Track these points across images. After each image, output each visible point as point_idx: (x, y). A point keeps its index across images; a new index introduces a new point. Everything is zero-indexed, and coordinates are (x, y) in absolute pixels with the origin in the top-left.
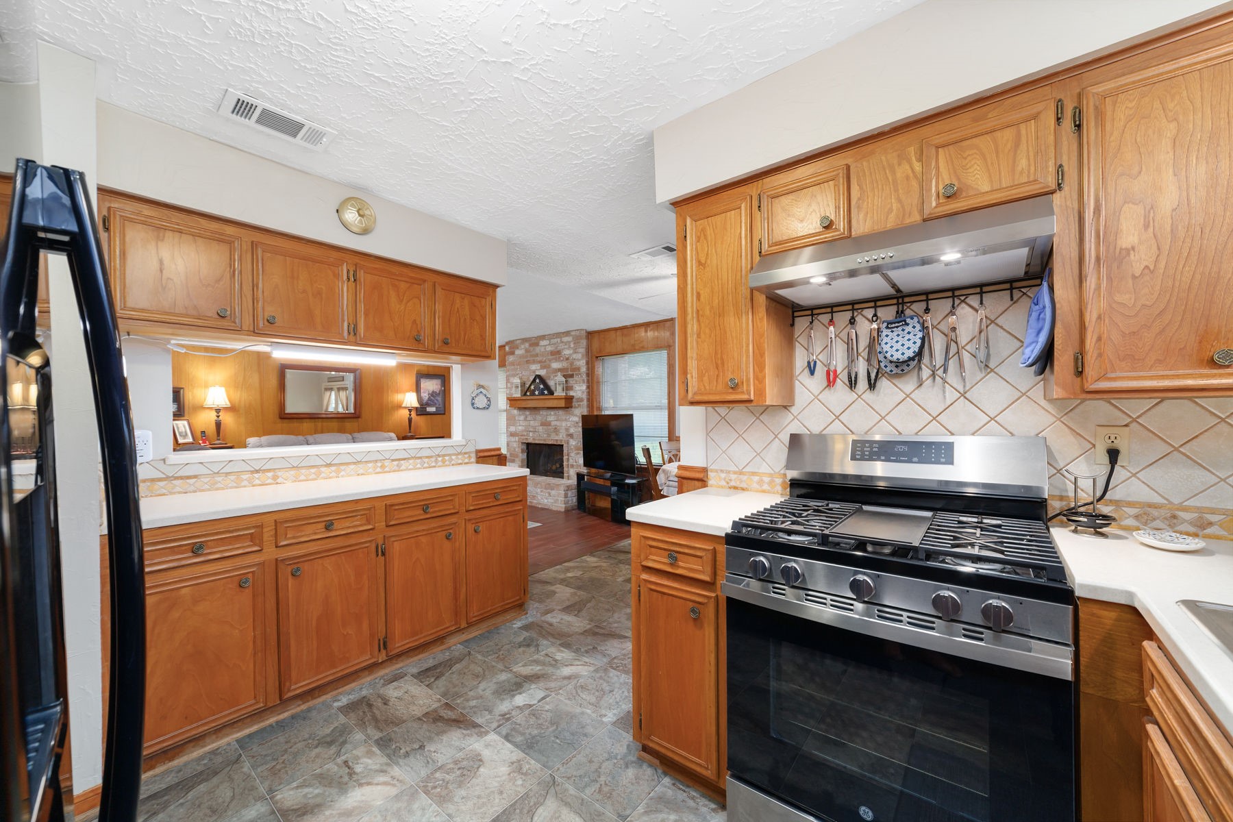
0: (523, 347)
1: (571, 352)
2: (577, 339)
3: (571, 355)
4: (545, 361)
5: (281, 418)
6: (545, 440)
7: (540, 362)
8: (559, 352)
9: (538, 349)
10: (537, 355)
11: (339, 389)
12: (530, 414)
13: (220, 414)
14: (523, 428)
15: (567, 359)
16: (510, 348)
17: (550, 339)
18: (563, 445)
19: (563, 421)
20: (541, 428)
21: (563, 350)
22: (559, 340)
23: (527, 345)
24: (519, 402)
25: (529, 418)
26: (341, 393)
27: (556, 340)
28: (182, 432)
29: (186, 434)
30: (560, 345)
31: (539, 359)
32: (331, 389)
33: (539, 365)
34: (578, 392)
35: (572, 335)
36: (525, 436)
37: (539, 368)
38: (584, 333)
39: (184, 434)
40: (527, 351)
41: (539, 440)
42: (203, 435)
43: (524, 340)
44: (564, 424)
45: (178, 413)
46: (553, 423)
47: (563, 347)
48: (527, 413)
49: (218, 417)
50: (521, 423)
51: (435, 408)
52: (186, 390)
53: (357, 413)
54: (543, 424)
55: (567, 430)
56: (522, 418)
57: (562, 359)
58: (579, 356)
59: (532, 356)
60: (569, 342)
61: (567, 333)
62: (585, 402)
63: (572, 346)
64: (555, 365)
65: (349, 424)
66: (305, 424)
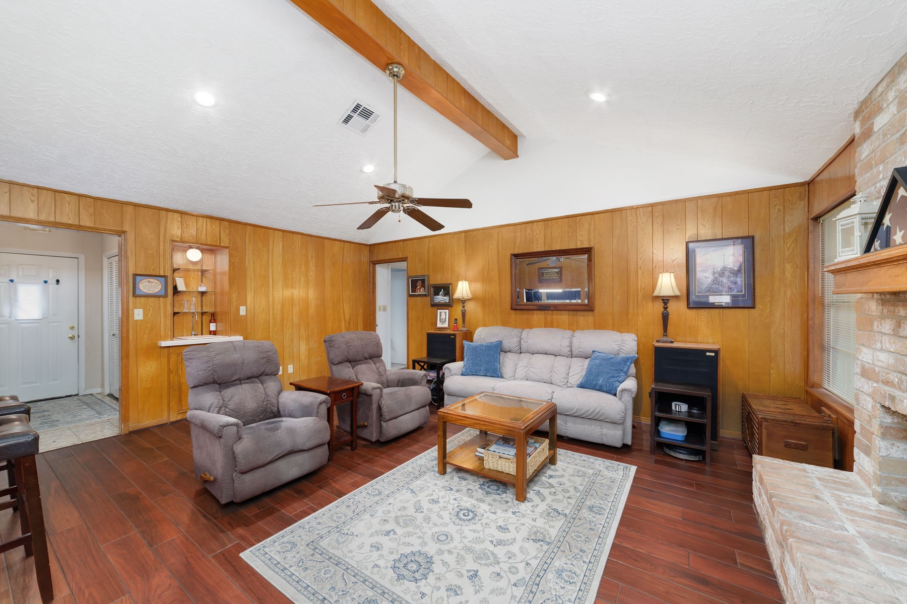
5: (513, 309)
16: (863, 122)
28: (443, 319)
29: (445, 321)
42: (455, 322)
49: (464, 307)
51: (729, 297)
52: (454, 285)
53: (590, 304)
65: (582, 318)
66: (536, 316)
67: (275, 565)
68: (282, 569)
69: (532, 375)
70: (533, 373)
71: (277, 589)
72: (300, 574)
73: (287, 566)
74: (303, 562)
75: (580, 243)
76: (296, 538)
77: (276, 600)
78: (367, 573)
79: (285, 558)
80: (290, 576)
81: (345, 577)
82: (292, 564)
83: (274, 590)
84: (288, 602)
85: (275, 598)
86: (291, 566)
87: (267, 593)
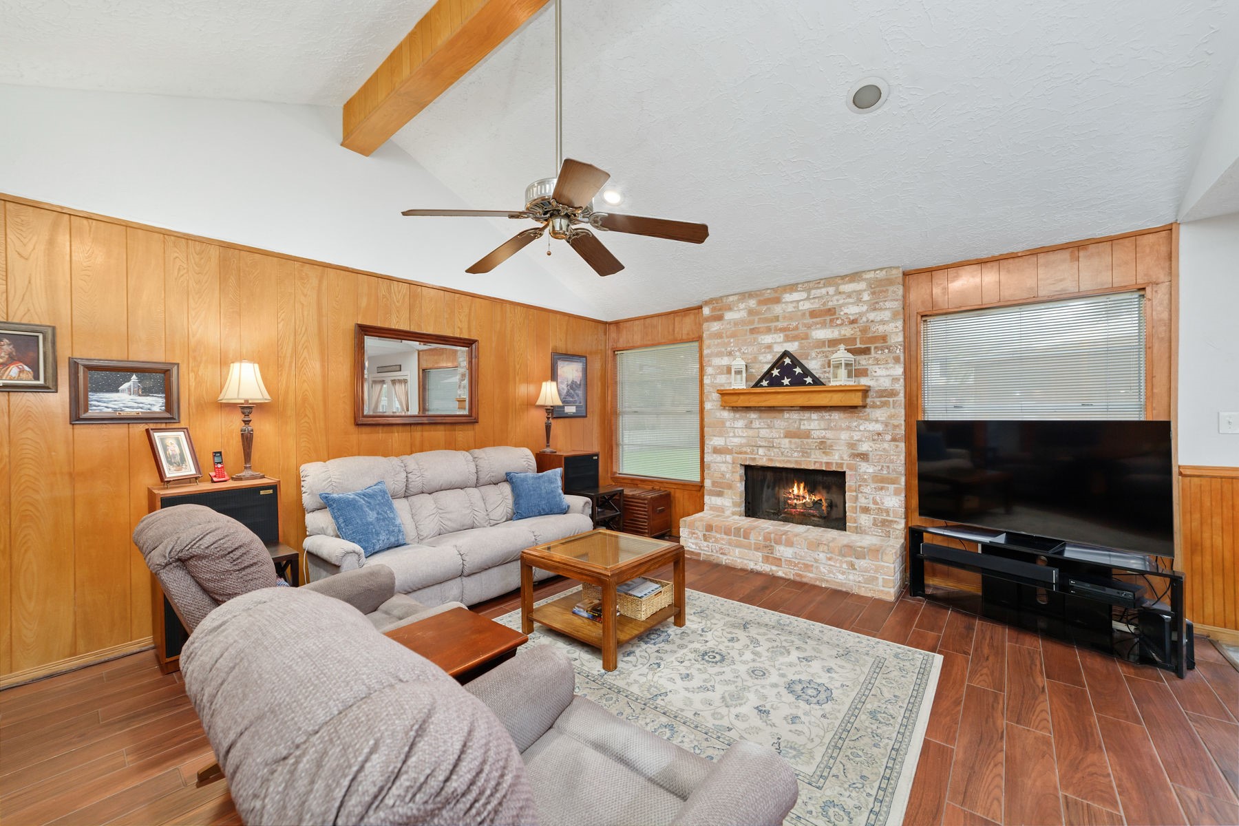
0: (742, 306)
1: (865, 308)
2: (879, 288)
3: (861, 314)
4: (797, 328)
5: (357, 425)
6: (796, 462)
7: (782, 330)
8: (831, 312)
9: (778, 309)
10: (777, 319)
11: (394, 382)
12: (760, 418)
13: (251, 417)
14: (744, 441)
15: (853, 322)
16: (713, 310)
17: (808, 290)
18: (844, 473)
19: (843, 429)
20: (787, 440)
21: (841, 306)
22: (831, 290)
23: (752, 303)
24: (742, 397)
25: (756, 424)
26: (397, 386)
27: (824, 291)
28: (174, 456)
29: (183, 460)
30: (836, 298)
31: (780, 325)
32: (383, 382)
33: (782, 335)
34: (882, 380)
35: (865, 280)
36: (746, 453)
37: (782, 339)
38: (897, 274)
39: (178, 458)
40: (751, 312)
41: (780, 462)
42: (217, 460)
43: (745, 296)
44: (844, 436)
45: (167, 415)
46: (815, 434)
47: (841, 302)
48: (753, 415)
49: (247, 422)
50: (739, 432)
51: (575, 407)
52: (183, 368)
53: (474, 415)
54: (789, 435)
55: (852, 445)
56: (740, 423)
57: (839, 322)
58: (886, 315)
59: (760, 320)
60: (859, 293)
61: (854, 277)
62: (901, 397)
63: (866, 297)
64: (821, 334)
65: (462, 434)
66: (396, 434)
67: (877, 814)
68: (879, 804)
69: (449, 523)
70: (450, 520)
71: (909, 802)
72: (875, 781)
73: (872, 799)
74: (854, 784)
75: (459, 330)
76: (810, 808)
77: (922, 797)
78: (837, 723)
79: (859, 808)
80: (885, 790)
81: (854, 738)
82: (864, 794)
83: (912, 805)
84: (916, 784)
85: (921, 800)
86: (869, 795)
87: (920, 811)
